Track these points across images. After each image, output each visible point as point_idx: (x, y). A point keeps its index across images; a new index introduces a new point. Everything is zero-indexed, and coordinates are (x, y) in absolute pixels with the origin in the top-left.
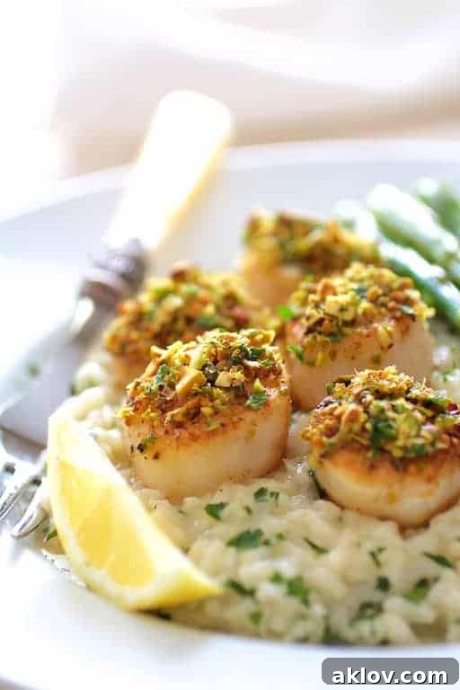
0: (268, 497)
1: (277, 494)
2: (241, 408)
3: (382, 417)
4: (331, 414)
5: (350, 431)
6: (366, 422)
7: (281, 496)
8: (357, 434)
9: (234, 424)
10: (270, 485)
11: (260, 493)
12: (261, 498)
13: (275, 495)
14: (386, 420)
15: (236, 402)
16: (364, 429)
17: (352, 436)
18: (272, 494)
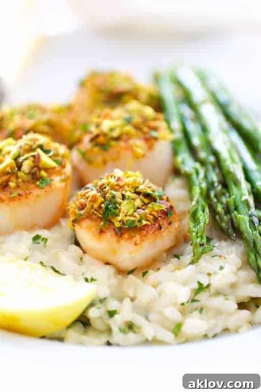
0: (40, 241)
1: (47, 240)
2: (33, 186)
3: (113, 201)
4: (84, 196)
5: (92, 207)
6: (102, 203)
7: (48, 241)
8: (96, 210)
9: (27, 195)
10: (44, 233)
11: (36, 238)
12: (36, 241)
13: (45, 240)
14: (116, 203)
15: (32, 182)
16: (100, 207)
17: (93, 210)
18: (43, 239)
